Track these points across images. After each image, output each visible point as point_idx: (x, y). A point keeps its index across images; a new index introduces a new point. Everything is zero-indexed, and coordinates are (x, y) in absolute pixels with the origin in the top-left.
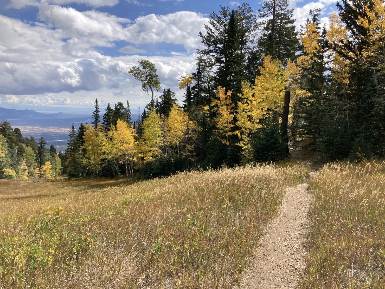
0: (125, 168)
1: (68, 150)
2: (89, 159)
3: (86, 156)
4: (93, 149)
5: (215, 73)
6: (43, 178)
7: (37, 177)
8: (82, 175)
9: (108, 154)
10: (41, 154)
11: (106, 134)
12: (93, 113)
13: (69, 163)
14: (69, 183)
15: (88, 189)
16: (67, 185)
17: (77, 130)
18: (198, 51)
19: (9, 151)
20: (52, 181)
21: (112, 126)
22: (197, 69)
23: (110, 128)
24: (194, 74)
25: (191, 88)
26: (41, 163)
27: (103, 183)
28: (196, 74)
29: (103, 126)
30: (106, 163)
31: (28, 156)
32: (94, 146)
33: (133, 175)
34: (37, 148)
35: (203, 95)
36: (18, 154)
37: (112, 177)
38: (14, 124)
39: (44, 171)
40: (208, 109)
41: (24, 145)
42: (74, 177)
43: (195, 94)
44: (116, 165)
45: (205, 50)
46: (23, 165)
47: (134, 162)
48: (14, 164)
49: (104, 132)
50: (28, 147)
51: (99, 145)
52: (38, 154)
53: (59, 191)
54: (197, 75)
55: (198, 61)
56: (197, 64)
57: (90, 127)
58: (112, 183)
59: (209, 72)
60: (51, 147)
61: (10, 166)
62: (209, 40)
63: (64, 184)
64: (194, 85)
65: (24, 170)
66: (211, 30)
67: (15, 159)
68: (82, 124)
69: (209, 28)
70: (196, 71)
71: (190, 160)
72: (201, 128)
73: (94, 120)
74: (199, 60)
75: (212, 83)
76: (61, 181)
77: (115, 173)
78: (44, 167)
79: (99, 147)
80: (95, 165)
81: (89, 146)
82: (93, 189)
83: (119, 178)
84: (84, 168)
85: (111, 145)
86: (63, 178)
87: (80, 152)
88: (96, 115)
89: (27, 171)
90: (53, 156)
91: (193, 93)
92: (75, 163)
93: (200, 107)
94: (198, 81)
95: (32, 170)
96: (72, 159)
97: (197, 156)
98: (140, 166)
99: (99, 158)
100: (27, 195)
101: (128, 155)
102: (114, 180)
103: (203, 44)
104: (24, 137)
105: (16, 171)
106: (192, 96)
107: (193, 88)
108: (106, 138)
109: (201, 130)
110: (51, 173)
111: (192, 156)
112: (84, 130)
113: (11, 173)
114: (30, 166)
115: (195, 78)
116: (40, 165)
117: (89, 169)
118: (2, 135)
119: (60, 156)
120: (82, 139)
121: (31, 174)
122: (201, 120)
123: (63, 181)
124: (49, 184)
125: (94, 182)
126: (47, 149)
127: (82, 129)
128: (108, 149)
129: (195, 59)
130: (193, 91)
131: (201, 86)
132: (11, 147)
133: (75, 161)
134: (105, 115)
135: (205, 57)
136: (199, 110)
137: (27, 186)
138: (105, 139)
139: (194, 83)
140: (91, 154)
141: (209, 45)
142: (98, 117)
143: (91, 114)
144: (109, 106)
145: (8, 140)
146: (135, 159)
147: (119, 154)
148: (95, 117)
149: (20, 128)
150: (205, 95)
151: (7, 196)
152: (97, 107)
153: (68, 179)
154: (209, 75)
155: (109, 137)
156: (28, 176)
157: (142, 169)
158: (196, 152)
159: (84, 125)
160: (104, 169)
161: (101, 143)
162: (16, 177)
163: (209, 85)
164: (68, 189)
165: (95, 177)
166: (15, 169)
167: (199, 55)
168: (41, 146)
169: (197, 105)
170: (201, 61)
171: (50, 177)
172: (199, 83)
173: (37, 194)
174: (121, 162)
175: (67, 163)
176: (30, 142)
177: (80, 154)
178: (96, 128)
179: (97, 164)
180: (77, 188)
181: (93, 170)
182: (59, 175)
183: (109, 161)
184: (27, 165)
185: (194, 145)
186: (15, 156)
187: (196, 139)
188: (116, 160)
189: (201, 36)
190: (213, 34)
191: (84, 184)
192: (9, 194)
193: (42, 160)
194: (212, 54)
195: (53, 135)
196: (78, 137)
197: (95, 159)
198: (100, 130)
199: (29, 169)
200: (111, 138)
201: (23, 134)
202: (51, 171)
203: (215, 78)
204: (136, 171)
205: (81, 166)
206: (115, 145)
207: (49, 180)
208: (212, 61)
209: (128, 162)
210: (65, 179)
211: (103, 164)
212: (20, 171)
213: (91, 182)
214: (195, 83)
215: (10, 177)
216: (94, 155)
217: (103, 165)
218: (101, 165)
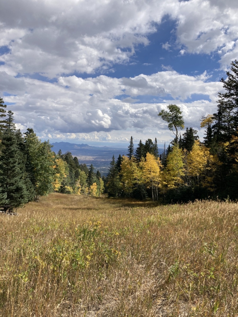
0: (152, 192)
1: (109, 175)
2: (124, 183)
3: (122, 180)
4: (127, 175)
5: (236, 114)
6: (90, 195)
7: (87, 194)
8: (118, 195)
9: (138, 180)
10: (90, 177)
11: (137, 164)
12: (129, 147)
13: (110, 185)
14: (109, 201)
15: (122, 206)
16: (107, 202)
17: (116, 160)
18: (219, 95)
19: (70, 174)
20: (97, 198)
21: (142, 157)
22: (218, 110)
23: (141, 159)
24: (214, 115)
25: (211, 126)
26: (90, 183)
27: (133, 203)
28: (217, 114)
29: (135, 158)
30: (136, 187)
31: (82, 178)
32: (128, 173)
33: (158, 199)
34: (88, 172)
35: (223, 132)
36: (75, 176)
37: (141, 200)
38: (74, 154)
39: (92, 190)
40: (228, 145)
41: (80, 170)
42: (112, 196)
43: (216, 132)
44: (144, 189)
45: (227, 93)
46: (78, 185)
47: (159, 188)
48: (72, 183)
49: (136, 163)
50: (82, 171)
51: (132, 172)
52: (88, 176)
53: (101, 206)
54: (218, 116)
55: (219, 104)
56: (218, 106)
57: (126, 158)
58: (141, 204)
59: (229, 113)
60: (97, 172)
61: (69, 184)
62: (230, 85)
63: (105, 201)
64: (215, 124)
65: (79, 188)
66: (232, 76)
67: (73, 179)
68: (120, 155)
69: (231, 75)
70: (217, 112)
71: (209, 190)
72: (221, 162)
73: (129, 153)
74: (220, 102)
75: (232, 122)
76: (103, 199)
77: (143, 196)
78: (92, 187)
79: (132, 174)
80: (128, 189)
81: (124, 173)
82: (126, 208)
83: (146, 200)
84: (120, 190)
85: (141, 173)
86: (104, 196)
87: (118, 177)
88: (130, 149)
89: (80, 189)
90: (99, 179)
91: (213, 131)
92: (113, 185)
93: (220, 144)
94: (219, 121)
95: (83, 188)
96: (112, 182)
97: (215, 187)
98: (164, 191)
99: (131, 183)
100: (79, 207)
101: (154, 182)
102: (142, 202)
103: (225, 88)
104: (80, 164)
105: (73, 188)
106: (213, 134)
107: (214, 127)
108: (138, 167)
109: (220, 164)
110: (96, 191)
111: (211, 187)
112: (121, 159)
113: (70, 190)
114: (82, 185)
115: (216, 118)
116: (89, 185)
117: (124, 191)
118: (66, 161)
119: (103, 179)
120: (120, 167)
121: (83, 191)
122: (221, 154)
123: (105, 199)
124: (94, 200)
125: (127, 202)
126: (95, 174)
127: (120, 159)
128: (138, 176)
129: (217, 102)
130: (214, 129)
131: (222, 125)
132: (71, 171)
133: (113, 184)
134: (138, 148)
135: (226, 100)
136: (219, 146)
137: (79, 201)
138: (136, 168)
139: (214, 122)
140: (125, 179)
141: (230, 89)
142: (132, 151)
143: (127, 148)
144: (141, 141)
145: (70, 166)
146: (160, 185)
147: (147, 180)
148: (130, 150)
149: (78, 157)
150: (225, 133)
151: (66, 206)
152: (131, 143)
153: (108, 197)
154: (229, 115)
155: (140, 167)
156: (80, 193)
157: (165, 194)
158: (215, 183)
159: (121, 156)
160: (135, 192)
161: (133, 171)
162: (73, 192)
163: (229, 124)
164: (107, 206)
165: (128, 198)
166: (72, 187)
167: (220, 99)
168: (91, 171)
169: (217, 141)
170: (222, 103)
171: (95, 194)
172: (219, 122)
173: (85, 207)
174: (148, 187)
175: (107, 185)
176: (83, 168)
177: (117, 178)
178: (130, 159)
179: (130, 188)
180: (114, 205)
181: (126, 192)
182: (102, 193)
183: (139, 186)
184: (80, 185)
185: (214, 177)
186: (73, 177)
187: (216, 172)
188: (144, 185)
189: (222, 82)
190: (235, 80)
191: (119, 203)
192: (67, 205)
193: (91, 181)
194: (232, 97)
195: (99, 163)
196: (116, 165)
197: (128, 183)
198: (133, 160)
199: (81, 187)
200: (141, 167)
201: (80, 162)
202: (96, 190)
203: (235, 117)
204: (160, 196)
205: (118, 188)
206: (144, 173)
207: (94, 197)
208: (233, 103)
209: (153, 187)
210: (105, 197)
211: (135, 187)
212: (76, 189)
213: (124, 201)
214: (216, 122)
215: (69, 192)
216: (128, 180)
217: (135, 189)
218: (133, 188)
